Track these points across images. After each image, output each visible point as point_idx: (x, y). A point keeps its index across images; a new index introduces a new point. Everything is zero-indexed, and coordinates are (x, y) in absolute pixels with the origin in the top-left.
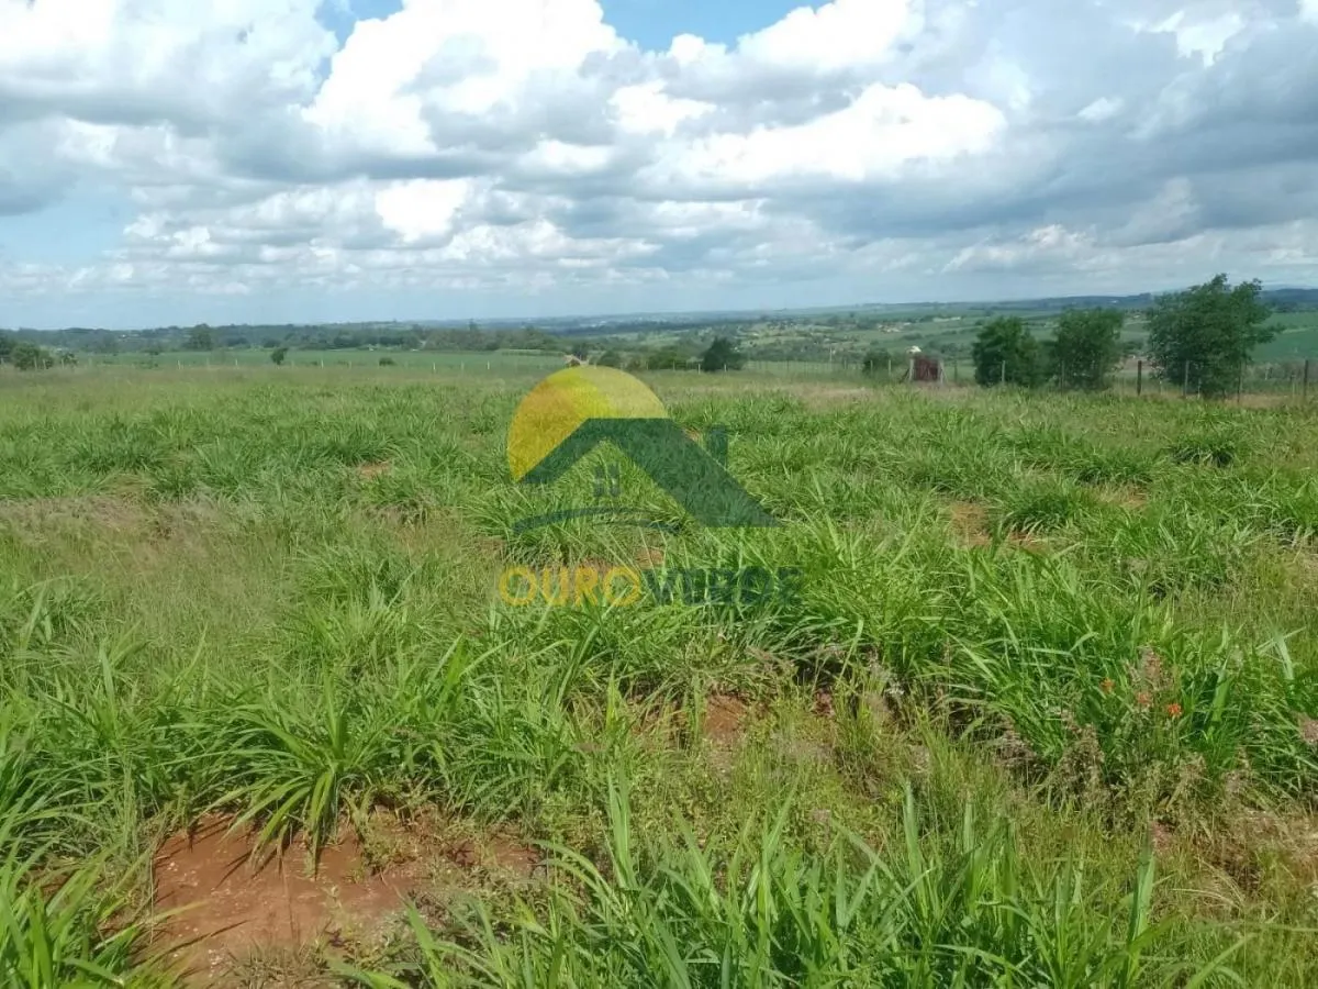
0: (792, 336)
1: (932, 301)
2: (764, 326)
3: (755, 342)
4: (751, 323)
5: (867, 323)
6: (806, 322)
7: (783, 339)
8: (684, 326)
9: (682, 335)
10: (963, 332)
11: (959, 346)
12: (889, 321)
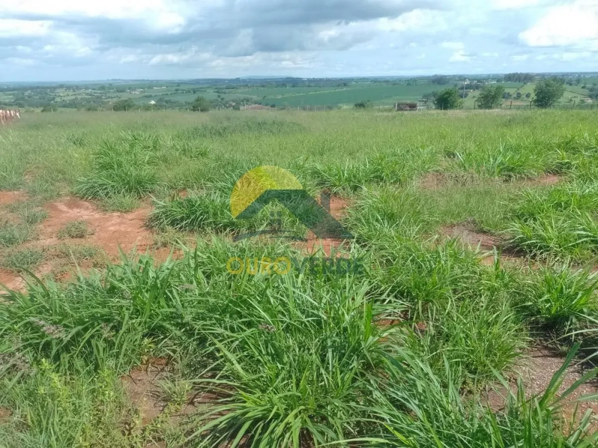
0: (82, 95)
1: (146, 79)
2: (63, 90)
3: (63, 98)
4: (55, 88)
5: (121, 90)
6: (87, 88)
7: (79, 97)
8: (14, 90)
9: (14, 94)
10: (171, 94)
11: (173, 100)
12: (131, 88)
